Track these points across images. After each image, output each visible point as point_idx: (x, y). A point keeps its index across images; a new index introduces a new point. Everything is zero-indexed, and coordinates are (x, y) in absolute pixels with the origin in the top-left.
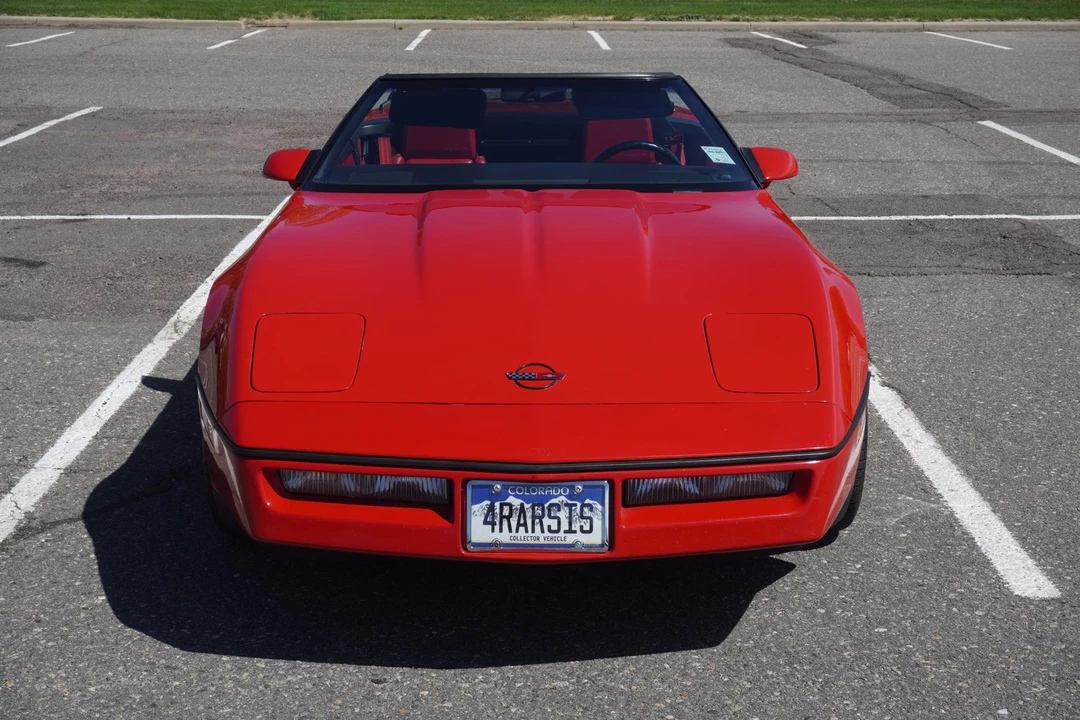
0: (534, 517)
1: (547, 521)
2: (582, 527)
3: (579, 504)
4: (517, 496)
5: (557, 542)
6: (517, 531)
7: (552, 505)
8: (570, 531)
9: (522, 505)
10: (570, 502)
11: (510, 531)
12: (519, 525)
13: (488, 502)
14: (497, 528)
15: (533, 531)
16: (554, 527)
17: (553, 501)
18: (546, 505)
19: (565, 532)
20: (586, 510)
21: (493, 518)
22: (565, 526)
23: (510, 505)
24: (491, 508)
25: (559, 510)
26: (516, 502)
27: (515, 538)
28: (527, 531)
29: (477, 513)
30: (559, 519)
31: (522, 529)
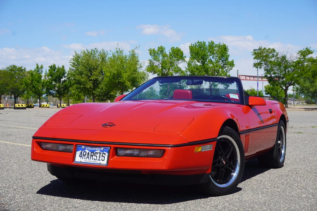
0: (91, 156)
1: (94, 157)
2: (102, 159)
3: (102, 153)
4: (88, 150)
5: (95, 163)
6: (86, 159)
7: (96, 153)
8: (99, 160)
9: (89, 152)
10: (100, 152)
11: (85, 159)
12: (87, 157)
13: (81, 151)
14: (82, 158)
15: (90, 159)
16: (95, 159)
17: (96, 152)
18: (94, 153)
19: (98, 160)
20: (104, 154)
21: (81, 155)
22: (98, 159)
23: (86, 152)
24: (81, 153)
25: (97, 154)
26: (87, 151)
27: (86, 161)
28: (89, 159)
29: (78, 153)
30: (97, 156)
31: (88, 158)
